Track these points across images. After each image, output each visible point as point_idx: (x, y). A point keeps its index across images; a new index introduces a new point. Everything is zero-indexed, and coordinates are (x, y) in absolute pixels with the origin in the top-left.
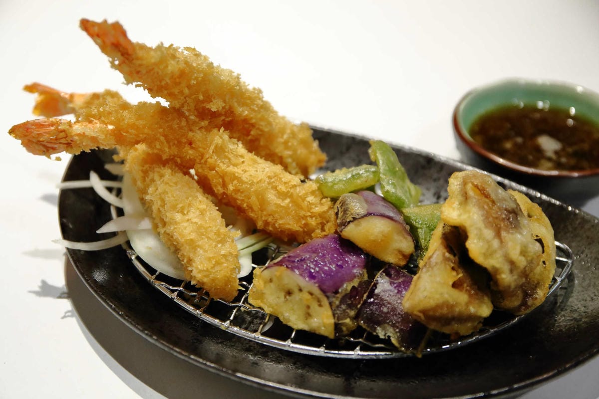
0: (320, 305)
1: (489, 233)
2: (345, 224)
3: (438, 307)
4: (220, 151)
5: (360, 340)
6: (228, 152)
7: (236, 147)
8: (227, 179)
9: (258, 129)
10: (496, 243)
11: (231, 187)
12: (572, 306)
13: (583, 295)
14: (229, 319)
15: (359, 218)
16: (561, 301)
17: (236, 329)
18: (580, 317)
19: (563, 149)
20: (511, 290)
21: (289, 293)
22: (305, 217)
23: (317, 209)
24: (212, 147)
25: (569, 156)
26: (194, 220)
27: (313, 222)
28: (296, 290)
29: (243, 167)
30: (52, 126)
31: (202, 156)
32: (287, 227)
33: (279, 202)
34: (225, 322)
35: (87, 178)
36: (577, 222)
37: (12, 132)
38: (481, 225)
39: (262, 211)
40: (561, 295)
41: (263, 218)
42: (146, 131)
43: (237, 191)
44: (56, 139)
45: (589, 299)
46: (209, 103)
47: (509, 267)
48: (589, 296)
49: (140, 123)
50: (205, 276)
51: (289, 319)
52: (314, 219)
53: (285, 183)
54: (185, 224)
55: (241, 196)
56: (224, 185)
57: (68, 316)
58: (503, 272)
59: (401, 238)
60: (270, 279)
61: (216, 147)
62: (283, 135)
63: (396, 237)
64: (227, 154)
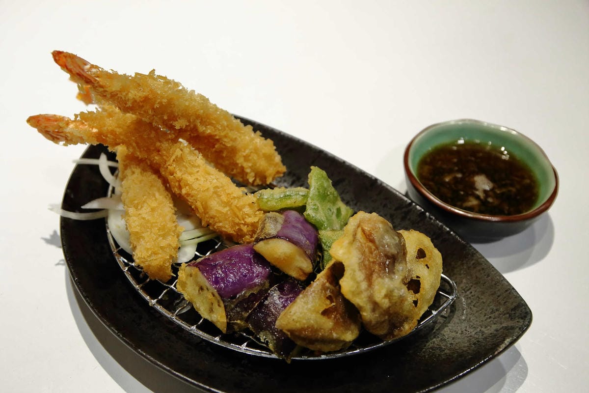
0: (219, 306)
1: (360, 276)
2: (258, 240)
3: (303, 329)
4: (179, 160)
5: (251, 337)
6: (186, 163)
7: (196, 158)
8: (182, 184)
9: (221, 143)
10: (364, 285)
11: (184, 191)
12: (444, 335)
13: (458, 326)
14: (157, 297)
15: (269, 238)
16: (437, 328)
17: (159, 308)
18: (445, 347)
19: (492, 190)
20: (372, 325)
21: (201, 289)
22: (238, 224)
23: (249, 220)
24: (174, 157)
25: (496, 196)
26: (143, 216)
27: (245, 229)
28: (205, 288)
29: (196, 176)
30: (56, 121)
31: (165, 162)
32: (223, 229)
33: (220, 208)
34: (154, 299)
35: (98, 157)
36: (472, 263)
37: (29, 121)
38: (356, 267)
39: (205, 214)
40: (440, 323)
41: (206, 219)
42: (122, 137)
43: (188, 195)
44: (58, 132)
45: (460, 332)
46: (175, 121)
47: (372, 307)
48: (461, 329)
49: (118, 130)
50: (142, 262)
51: (199, 308)
52: (246, 226)
53: (228, 194)
54: (135, 218)
55: (190, 199)
56: (180, 188)
57: (61, 264)
58: (365, 311)
59: (302, 259)
60: (191, 274)
61: (177, 157)
62: (245, 150)
63: (298, 258)
64: (184, 164)
